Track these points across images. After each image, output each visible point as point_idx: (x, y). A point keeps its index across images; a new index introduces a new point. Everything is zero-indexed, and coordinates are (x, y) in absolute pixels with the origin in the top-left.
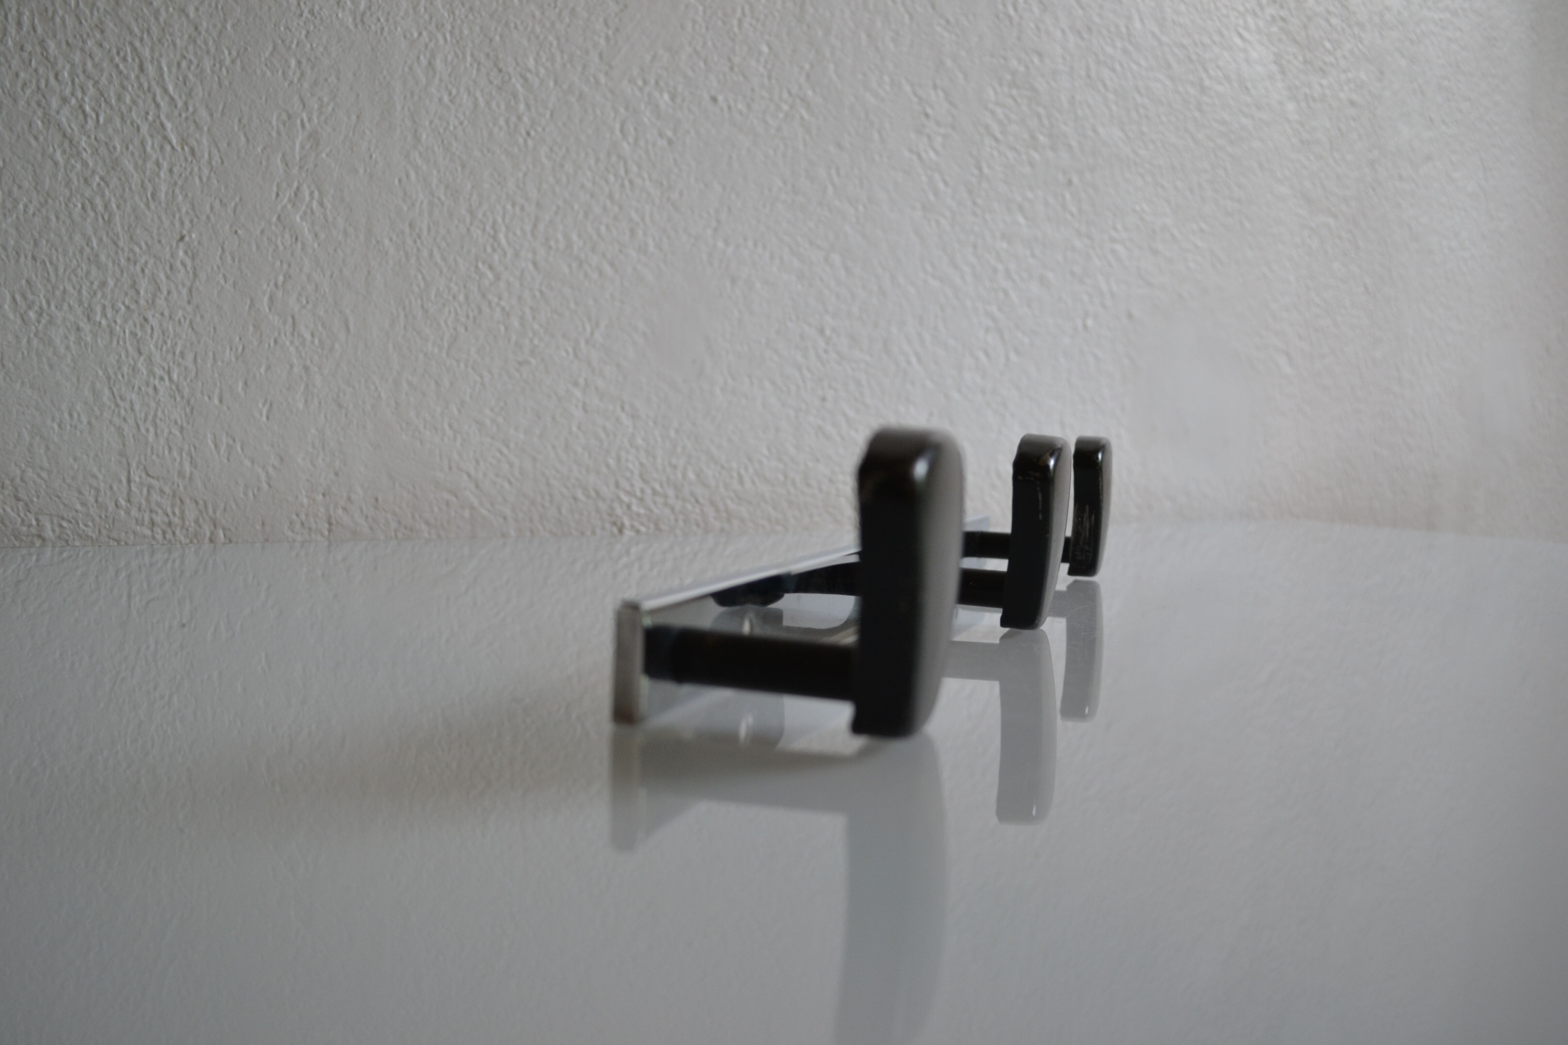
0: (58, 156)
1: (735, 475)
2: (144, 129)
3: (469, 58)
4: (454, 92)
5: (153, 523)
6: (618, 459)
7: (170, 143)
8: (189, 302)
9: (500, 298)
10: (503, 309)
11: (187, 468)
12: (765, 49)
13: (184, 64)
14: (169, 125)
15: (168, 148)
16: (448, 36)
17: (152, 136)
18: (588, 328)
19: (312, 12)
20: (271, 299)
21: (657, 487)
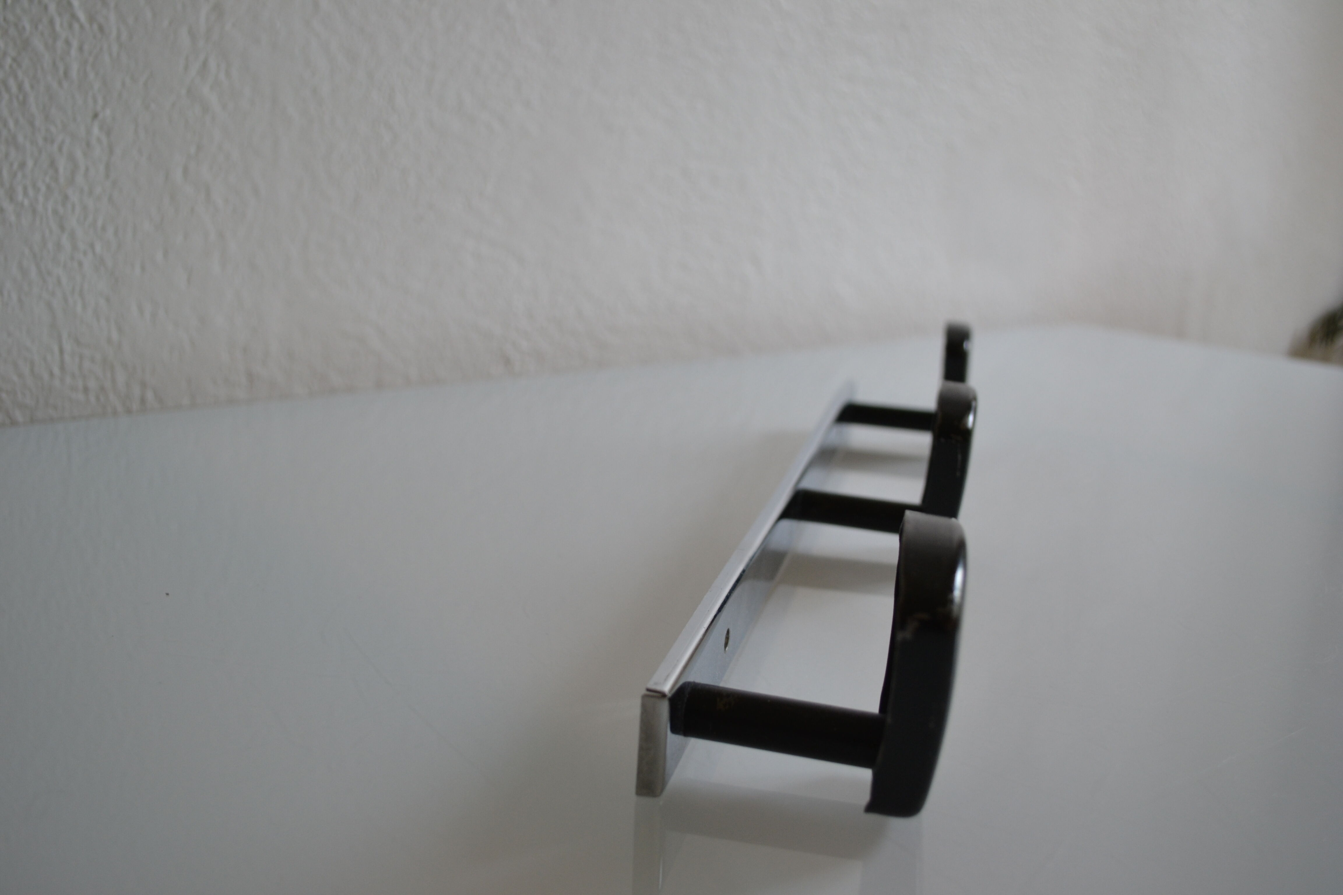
5: (86, 390)
7: (78, 20)
8: (107, 176)
11: (115, 335)
15: (76, 26)
17: (60, 15)
20: (186, 171)
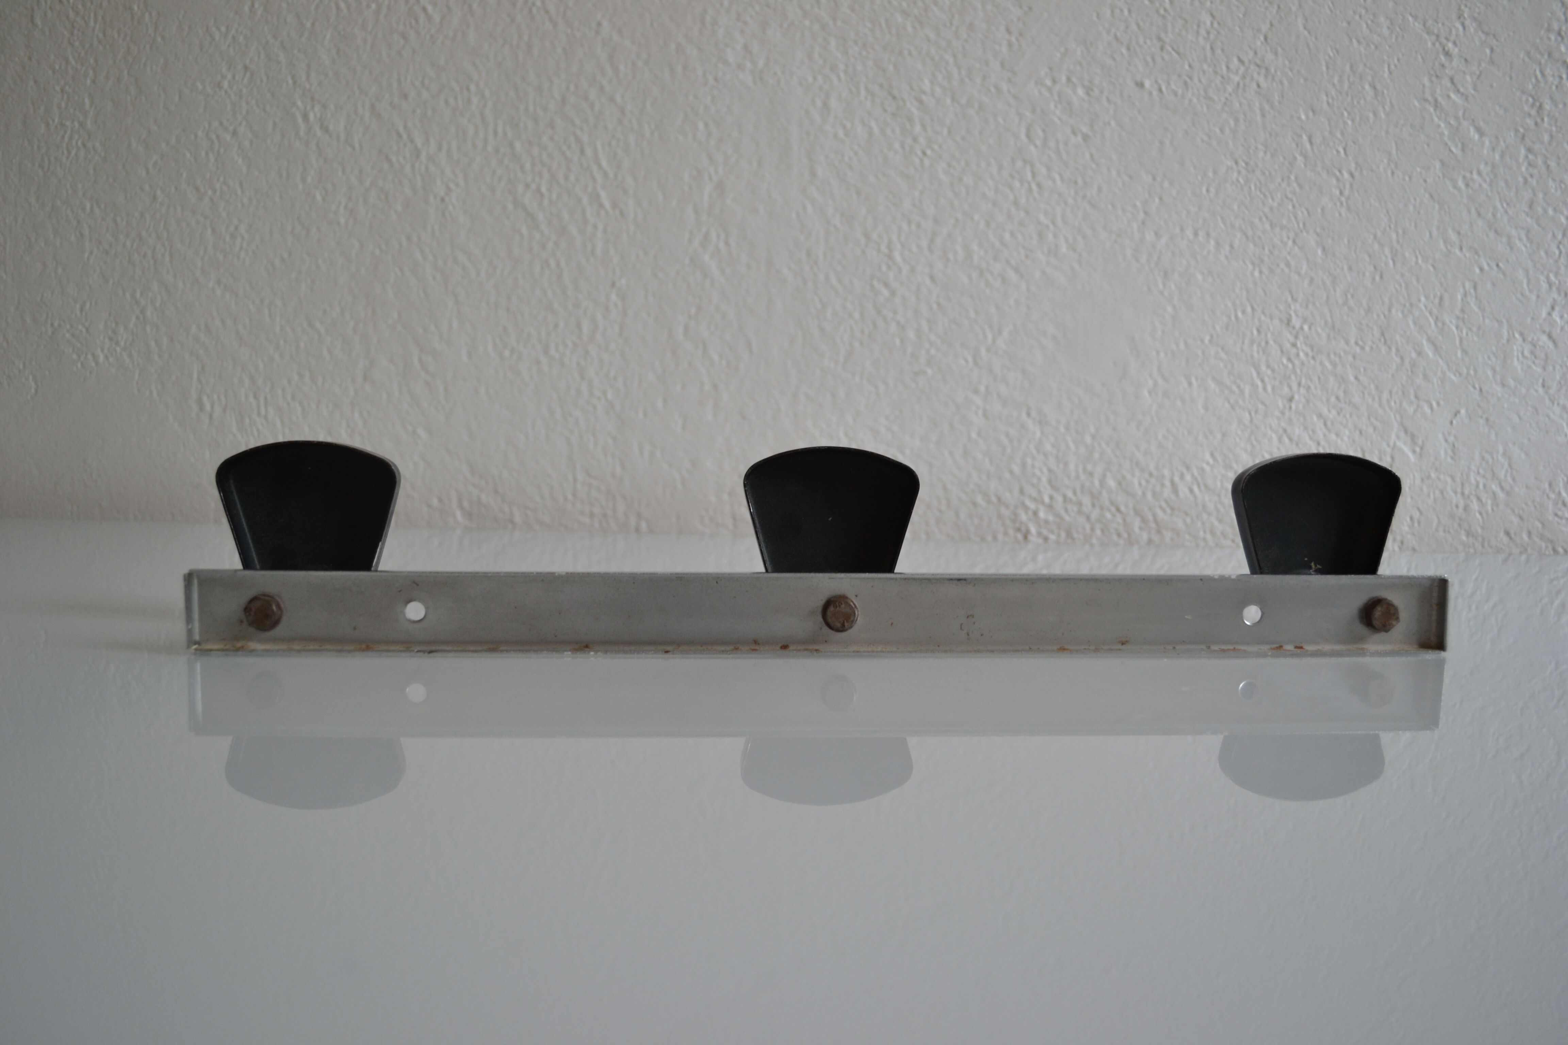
0: (524, 230)
1: (1167, 483)
2: (585, 200)
3: (863, 92)
4: (848, 125)
5: (592, 515)
6: (1024, 465)
7: (605, 209)
8: (621, 335)
9: (895, 312)
10: (898, 323)
11: (618, 470)
12: (1208, 20)
13: (614, 143)
14: (603, 194)
15: (602, 213)
16: (842, 75)
17: (590, 205)
18: (990, 337)
19: (716, 79)
20: (686, 329)
21: (1070, 494)
